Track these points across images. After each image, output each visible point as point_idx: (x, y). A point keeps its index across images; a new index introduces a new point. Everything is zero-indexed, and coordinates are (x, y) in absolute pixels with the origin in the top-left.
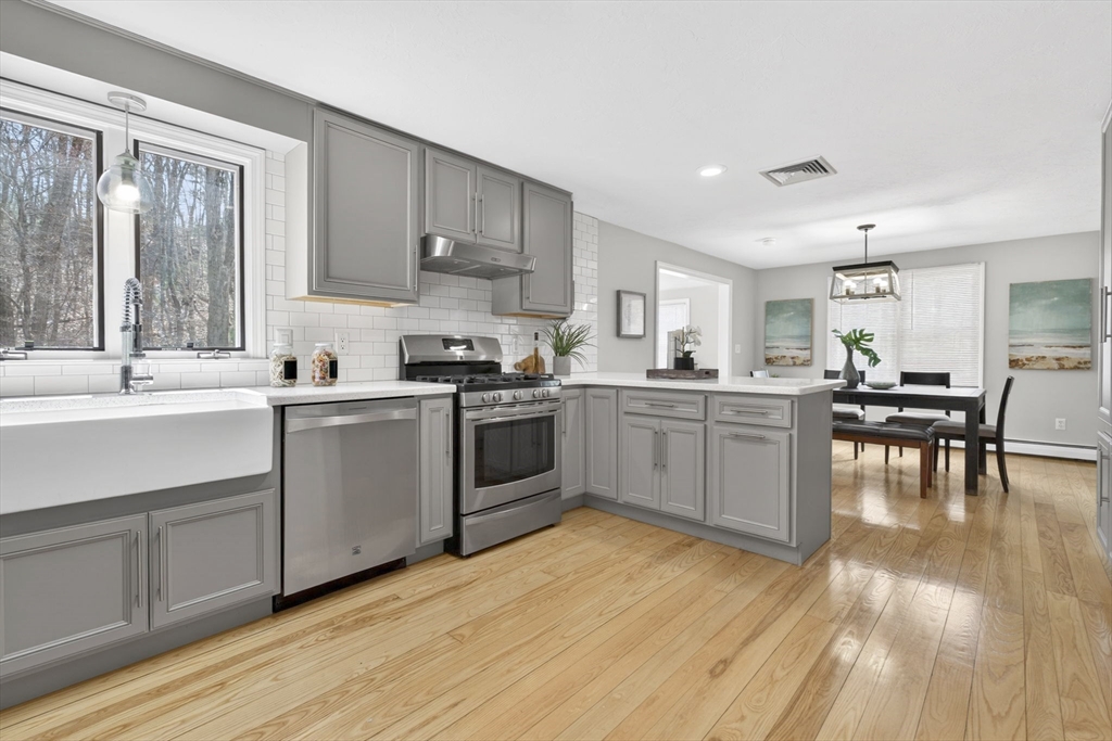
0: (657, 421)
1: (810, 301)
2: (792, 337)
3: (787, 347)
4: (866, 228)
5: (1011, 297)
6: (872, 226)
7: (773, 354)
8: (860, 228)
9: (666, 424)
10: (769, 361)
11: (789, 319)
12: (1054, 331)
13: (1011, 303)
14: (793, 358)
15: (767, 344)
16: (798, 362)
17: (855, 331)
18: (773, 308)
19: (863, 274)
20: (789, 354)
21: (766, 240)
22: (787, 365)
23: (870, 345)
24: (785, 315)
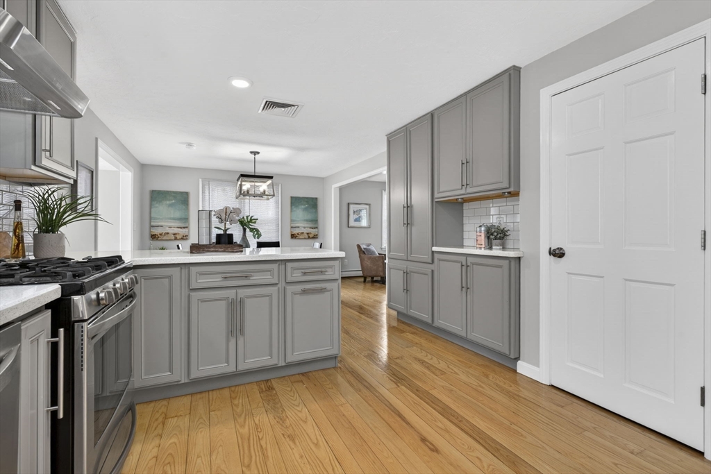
0: (233, 291)
1: (187, 194)
2: (174, 219)
3: (168, 225)
4: (255, 153)
5: (291, 203)
6: (258, 153)
7: (157, 231)
8: (251, 152)
9: (242, 293)
10: (154, 237)
11: (170, 205)
12: (307, 221)
13: (291, 206)
14: (174, 234)
15: (152, 224)
16: (178, 237)
17: (247, 217)
18: (157, 196)
19: (253, 182)
20: (171, 231)
21: (190, 145)
22: (170, 240)
23: (256, 226)
24: (168, 202)
